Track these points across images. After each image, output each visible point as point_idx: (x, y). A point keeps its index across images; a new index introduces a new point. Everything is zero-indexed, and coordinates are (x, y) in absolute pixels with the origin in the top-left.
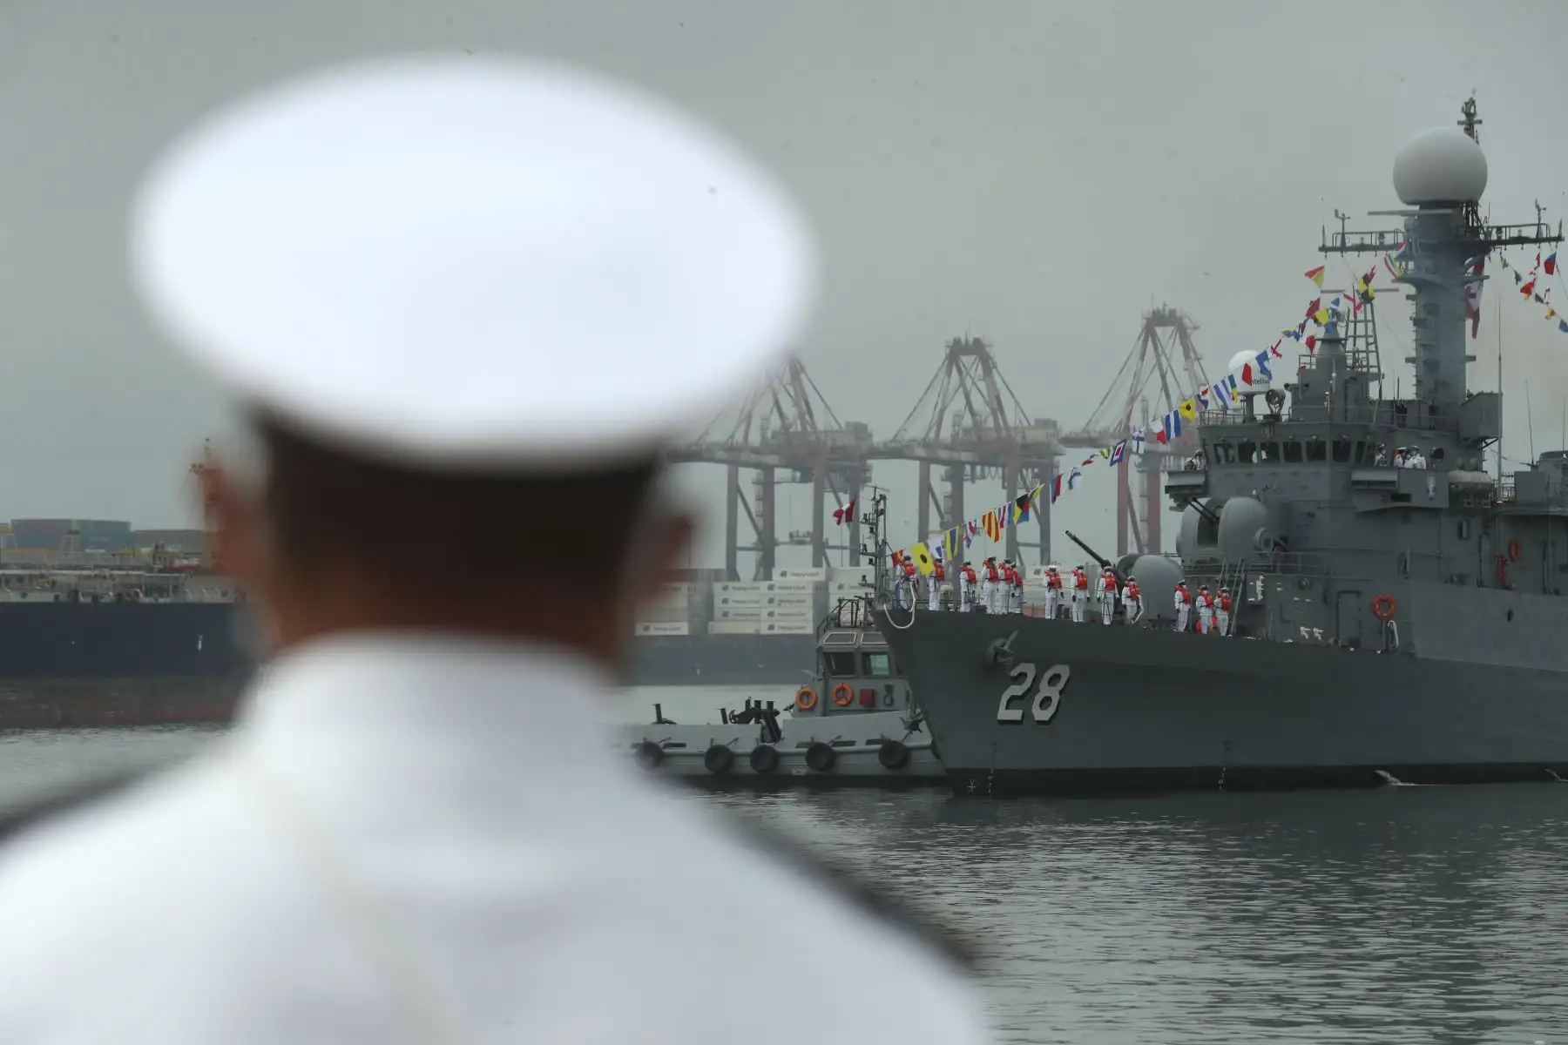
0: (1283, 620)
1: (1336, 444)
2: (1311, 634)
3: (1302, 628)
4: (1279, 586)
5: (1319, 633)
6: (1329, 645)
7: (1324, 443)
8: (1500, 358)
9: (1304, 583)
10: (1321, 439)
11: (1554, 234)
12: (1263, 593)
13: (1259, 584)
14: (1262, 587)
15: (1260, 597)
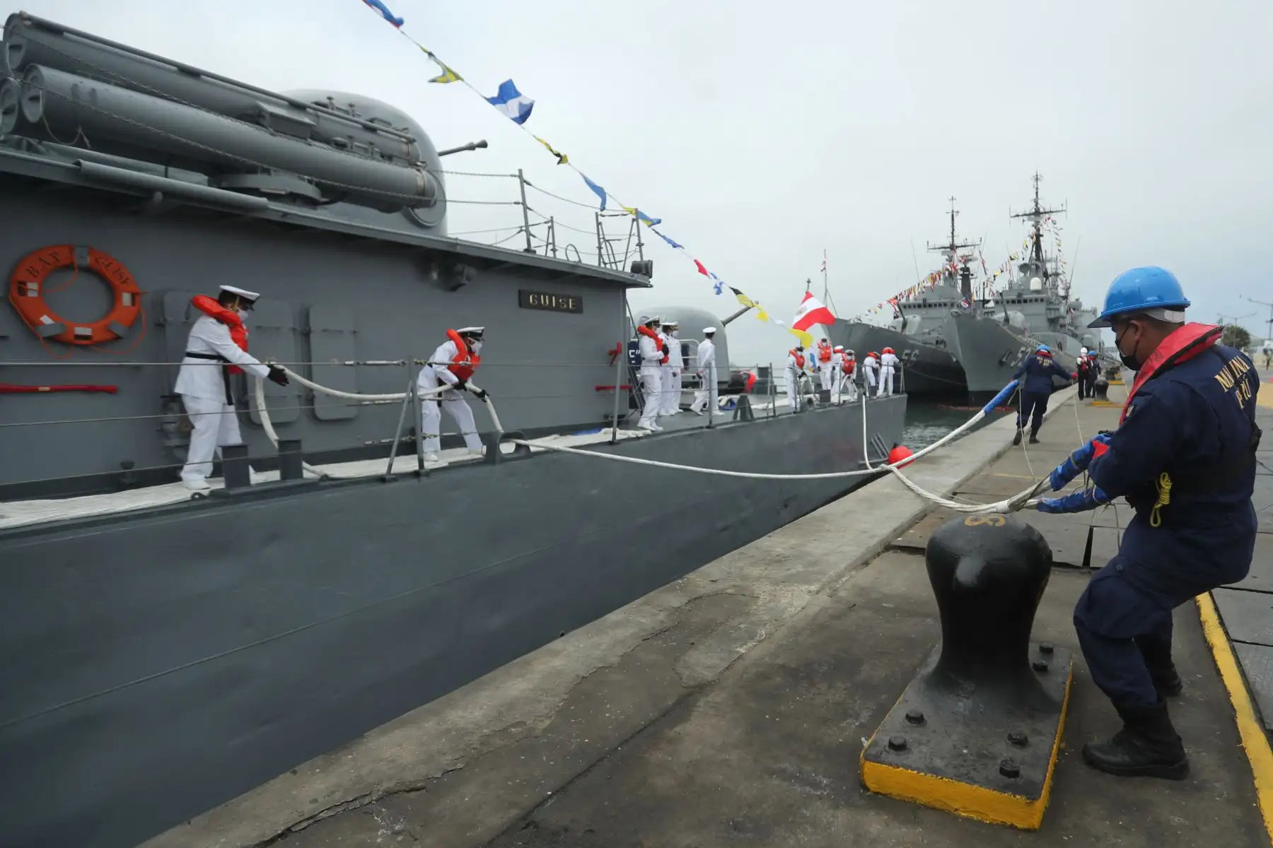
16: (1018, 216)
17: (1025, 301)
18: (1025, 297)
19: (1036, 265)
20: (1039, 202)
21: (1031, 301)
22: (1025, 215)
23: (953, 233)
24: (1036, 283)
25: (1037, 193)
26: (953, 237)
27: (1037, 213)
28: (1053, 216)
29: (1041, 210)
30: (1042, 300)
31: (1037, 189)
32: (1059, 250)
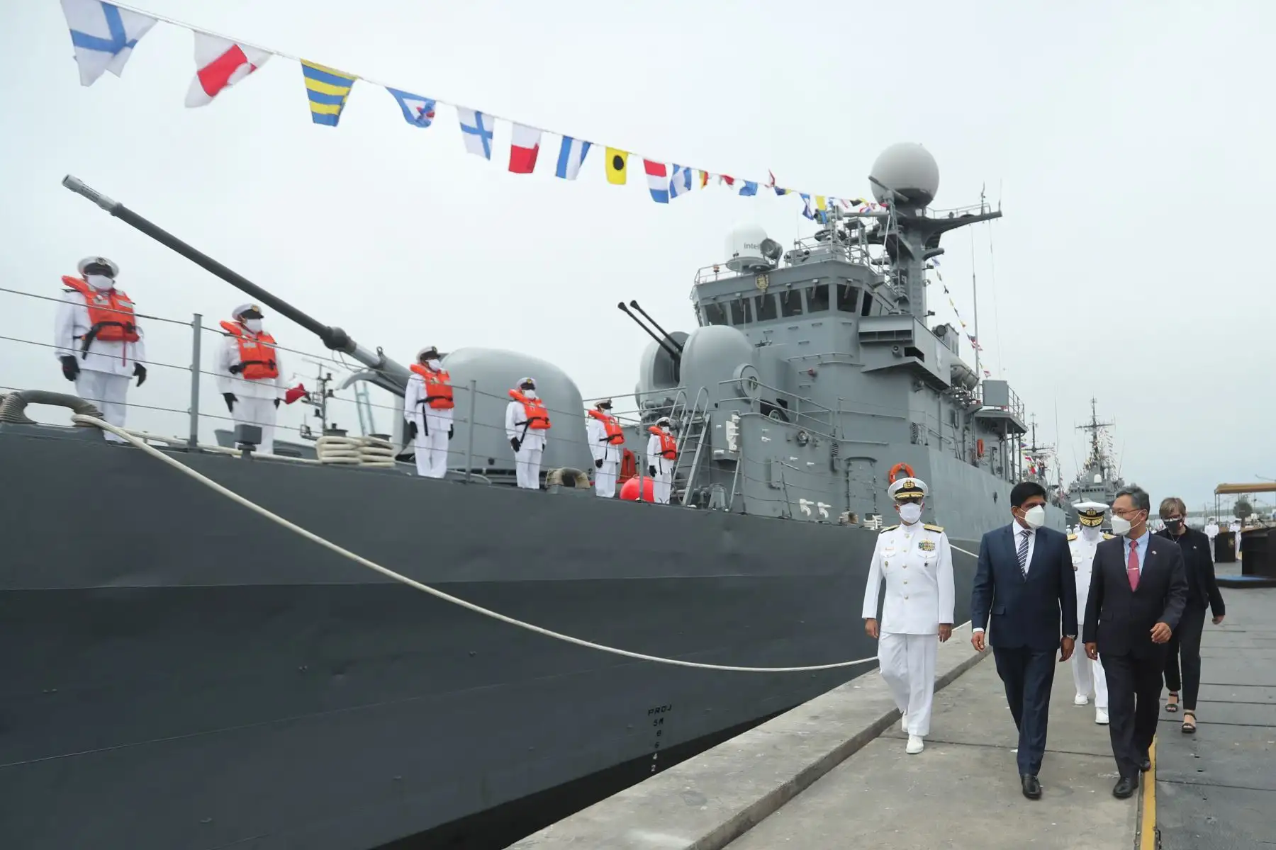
0: (771, 487)
1: (841, 289)
2: (814, 508)
3: (802, 501)
4: (764, 434)
5: (826, 509)
6: (841, 524)
7: (826, 287)
8: (974, 276)
9: (805, 438)
10: (823, 283)
11: (995, 210)
12: (739, 441)
13: (731, 427)
14: (737, 431)
15: (733, 447)
16: (1081, 427)
17: (1091, 491)
18: (1091, 487)
19: (1097, 463)
20: (1096, 418)
21: (1095, 490)
22: (1086, 427)
23: (1034, 439)
24: (1098, 478)
25: (1094, 412)
26: (1034, 442)
27: (1094, 426)
28: (1107, 428)
29: (1098, 424)
30: (1103, 490)
31: (1094, 408)
32: (1111, 451)
